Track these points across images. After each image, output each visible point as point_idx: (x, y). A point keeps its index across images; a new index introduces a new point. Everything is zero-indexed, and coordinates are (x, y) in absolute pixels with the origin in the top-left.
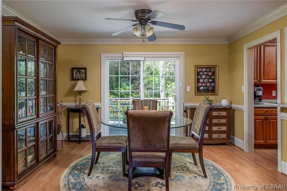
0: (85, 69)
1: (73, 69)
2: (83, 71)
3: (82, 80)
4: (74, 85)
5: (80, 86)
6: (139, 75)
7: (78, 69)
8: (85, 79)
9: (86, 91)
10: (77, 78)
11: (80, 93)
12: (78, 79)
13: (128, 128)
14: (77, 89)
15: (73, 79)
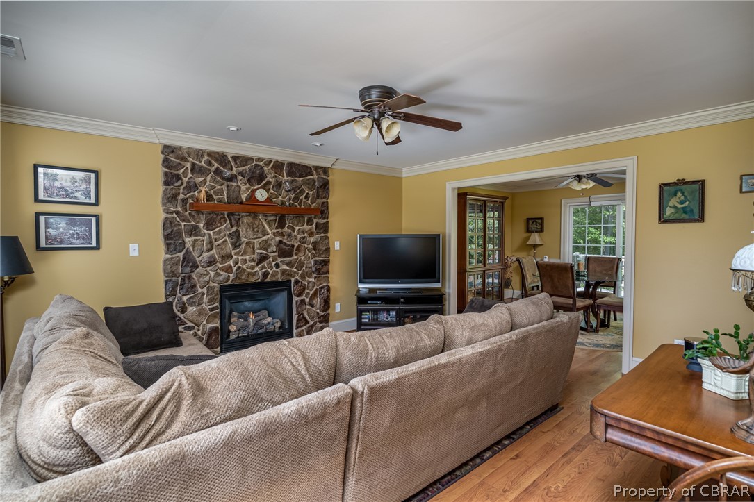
0: (542, 219)
1: (528, 219)
2: (540, 221)
3: (536, 232)
4: (528, 238)
5: (535, 238)
6: (614, 223)
7: (534, 220)
8: (541, 231)
9: (542, 245)
10: (533, 229)
11: (535, 246)
12: (532, 231)
13: (540, 276)
14: (530, 242)
15: (528, 231)
